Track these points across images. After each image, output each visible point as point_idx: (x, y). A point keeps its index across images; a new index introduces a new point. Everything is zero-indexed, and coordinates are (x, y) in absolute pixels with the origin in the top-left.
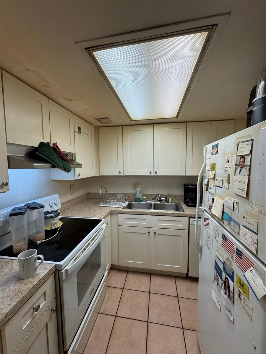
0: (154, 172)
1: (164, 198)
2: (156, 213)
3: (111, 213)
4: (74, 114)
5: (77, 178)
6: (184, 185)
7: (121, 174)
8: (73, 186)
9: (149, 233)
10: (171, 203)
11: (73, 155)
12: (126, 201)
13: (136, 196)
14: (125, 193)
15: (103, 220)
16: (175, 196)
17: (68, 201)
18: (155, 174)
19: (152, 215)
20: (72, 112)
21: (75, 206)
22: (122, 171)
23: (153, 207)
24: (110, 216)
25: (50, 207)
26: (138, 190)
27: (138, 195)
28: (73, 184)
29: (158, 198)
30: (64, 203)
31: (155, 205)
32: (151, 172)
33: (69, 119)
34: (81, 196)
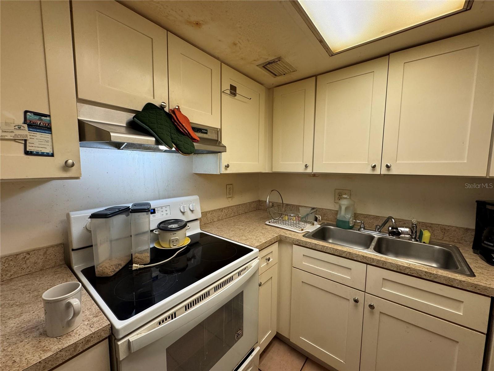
0: (384, 167)
1: (407, 230)
2: (378, 261)
3: (281, 241)
4: (222, 62)
5: (223, 171)
6: (477, 202)
7: (309, 170)
8: (231, 186)
9: (356, 301)
10: (429, 243)
11: (218, 132)
12: (315, 223)
13: (338, 216)
14: (315, 207)
15: (256, 250)
16: (444, 229)
17: (219, 209)
18: (384, 171)
19: (367, 264)
20: (218, 58)
21: (231, 218)
22: (310, 164)
23: (373, 244)
24: (277, 245)
25: (181, 214)
26: (344, 205)
27: (343, 212)
28: (232, 184)
29: (390, 227)
30: (212, 211)
31: (380, 240)
32: (374, 167)
33: (211, 70)
34: (244, 204)
